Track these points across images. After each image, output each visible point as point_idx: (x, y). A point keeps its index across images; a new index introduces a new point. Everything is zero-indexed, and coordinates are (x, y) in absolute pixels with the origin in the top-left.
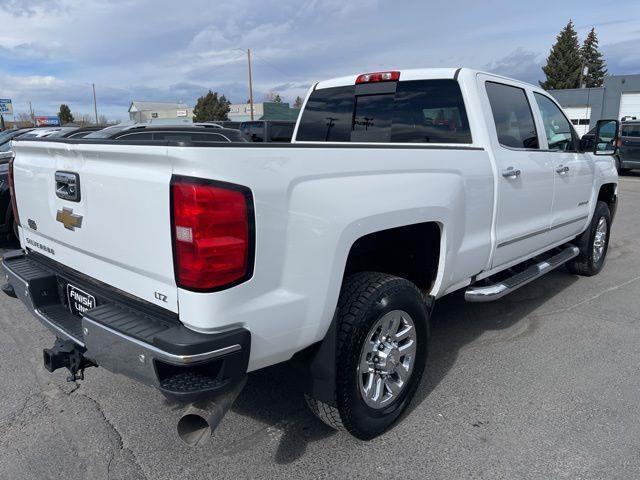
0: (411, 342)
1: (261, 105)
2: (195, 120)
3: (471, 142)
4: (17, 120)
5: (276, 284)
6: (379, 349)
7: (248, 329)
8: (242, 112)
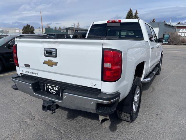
0: (139, 94)
1: (45, 29)
2: (23, 33)
3: (144, 39)
7: (120, 92)
8: (38, 31)
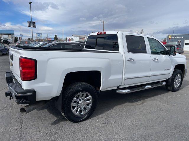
0: (90, 100)
3: (119, 51)
4: (44, 39)
5: (43, 81)
6: (79, 101)
7: (36, 90)
